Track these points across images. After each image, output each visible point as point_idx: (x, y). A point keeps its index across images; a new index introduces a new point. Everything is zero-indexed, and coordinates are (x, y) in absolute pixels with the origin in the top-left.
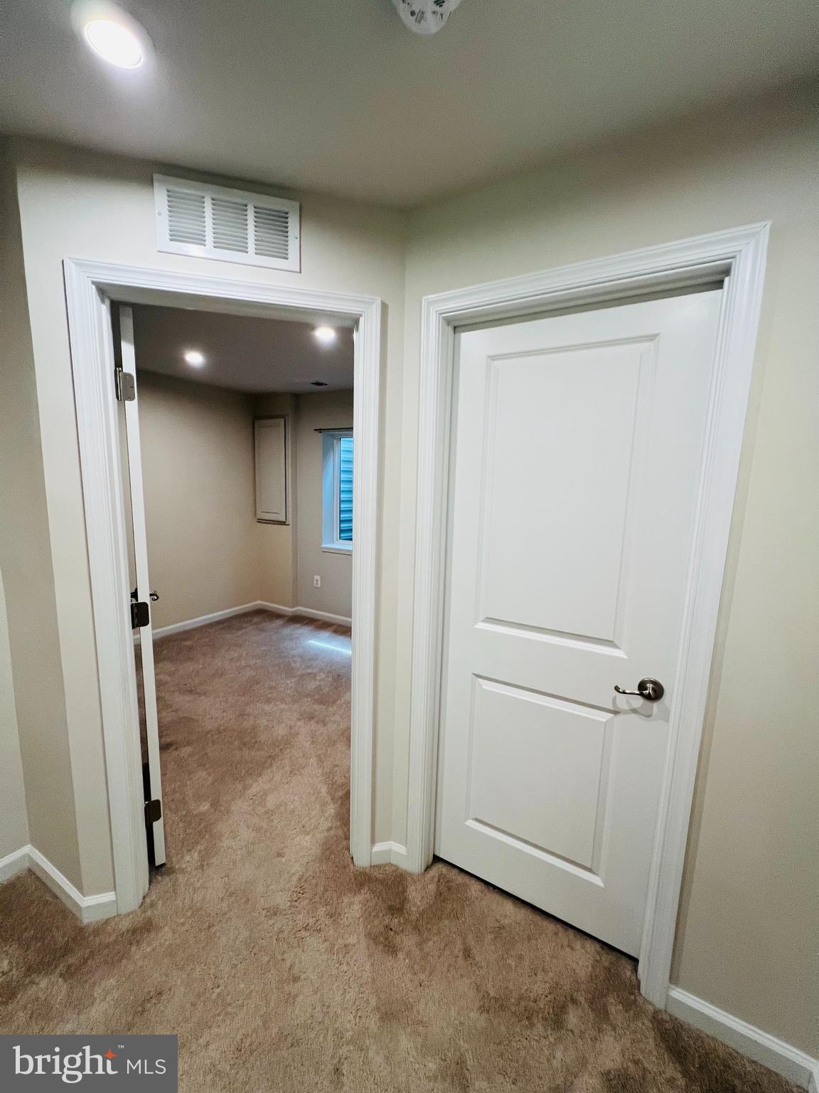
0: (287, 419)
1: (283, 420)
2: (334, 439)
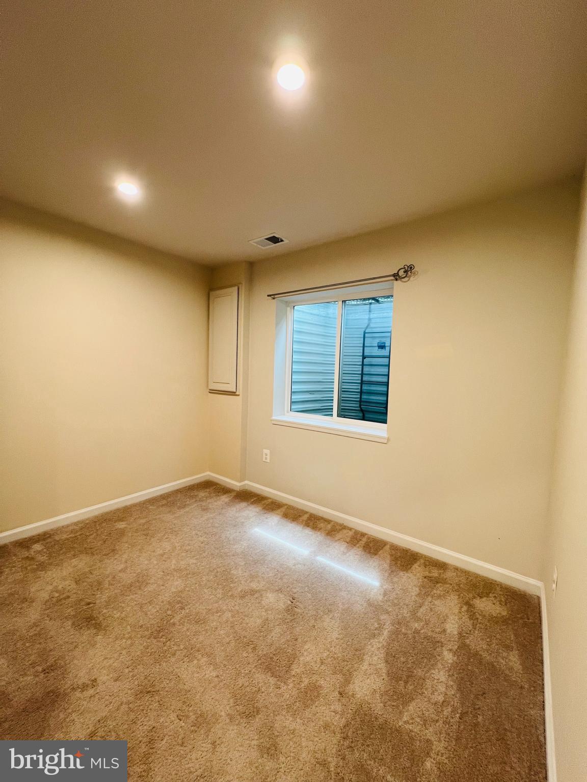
0: (240, 288)
1: (236, 288)
2: (288, 306)
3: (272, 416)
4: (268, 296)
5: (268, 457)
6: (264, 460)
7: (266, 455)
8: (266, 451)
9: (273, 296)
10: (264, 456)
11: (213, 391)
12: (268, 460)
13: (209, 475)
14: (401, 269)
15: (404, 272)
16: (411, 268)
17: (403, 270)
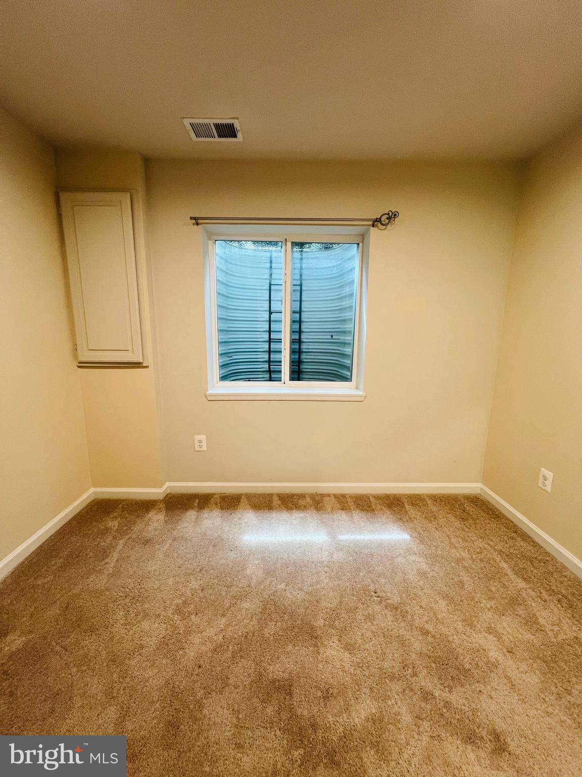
2: (210, 239)
3: (207, 390)
4: (191, 218)
5: (204, 444)
6: (197, 449)
7: (200, 441)
8: (197, 437)
9: (196, 221)
10: (197, 444)
11: (84, 365)
12: (204, 448)
13: (95, 493)
14: (386, 214)
15: (387, 219)
16: (395, 215)
17: (388, 216)
